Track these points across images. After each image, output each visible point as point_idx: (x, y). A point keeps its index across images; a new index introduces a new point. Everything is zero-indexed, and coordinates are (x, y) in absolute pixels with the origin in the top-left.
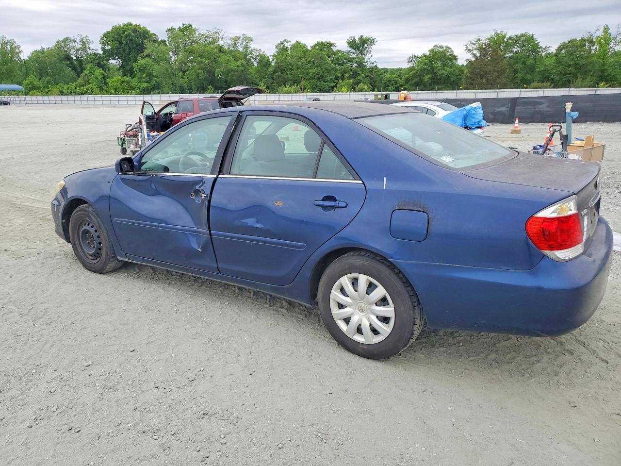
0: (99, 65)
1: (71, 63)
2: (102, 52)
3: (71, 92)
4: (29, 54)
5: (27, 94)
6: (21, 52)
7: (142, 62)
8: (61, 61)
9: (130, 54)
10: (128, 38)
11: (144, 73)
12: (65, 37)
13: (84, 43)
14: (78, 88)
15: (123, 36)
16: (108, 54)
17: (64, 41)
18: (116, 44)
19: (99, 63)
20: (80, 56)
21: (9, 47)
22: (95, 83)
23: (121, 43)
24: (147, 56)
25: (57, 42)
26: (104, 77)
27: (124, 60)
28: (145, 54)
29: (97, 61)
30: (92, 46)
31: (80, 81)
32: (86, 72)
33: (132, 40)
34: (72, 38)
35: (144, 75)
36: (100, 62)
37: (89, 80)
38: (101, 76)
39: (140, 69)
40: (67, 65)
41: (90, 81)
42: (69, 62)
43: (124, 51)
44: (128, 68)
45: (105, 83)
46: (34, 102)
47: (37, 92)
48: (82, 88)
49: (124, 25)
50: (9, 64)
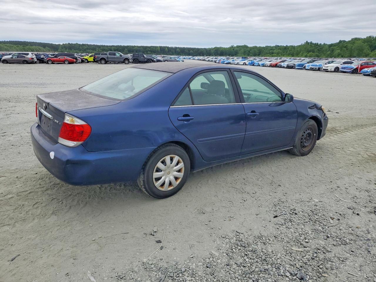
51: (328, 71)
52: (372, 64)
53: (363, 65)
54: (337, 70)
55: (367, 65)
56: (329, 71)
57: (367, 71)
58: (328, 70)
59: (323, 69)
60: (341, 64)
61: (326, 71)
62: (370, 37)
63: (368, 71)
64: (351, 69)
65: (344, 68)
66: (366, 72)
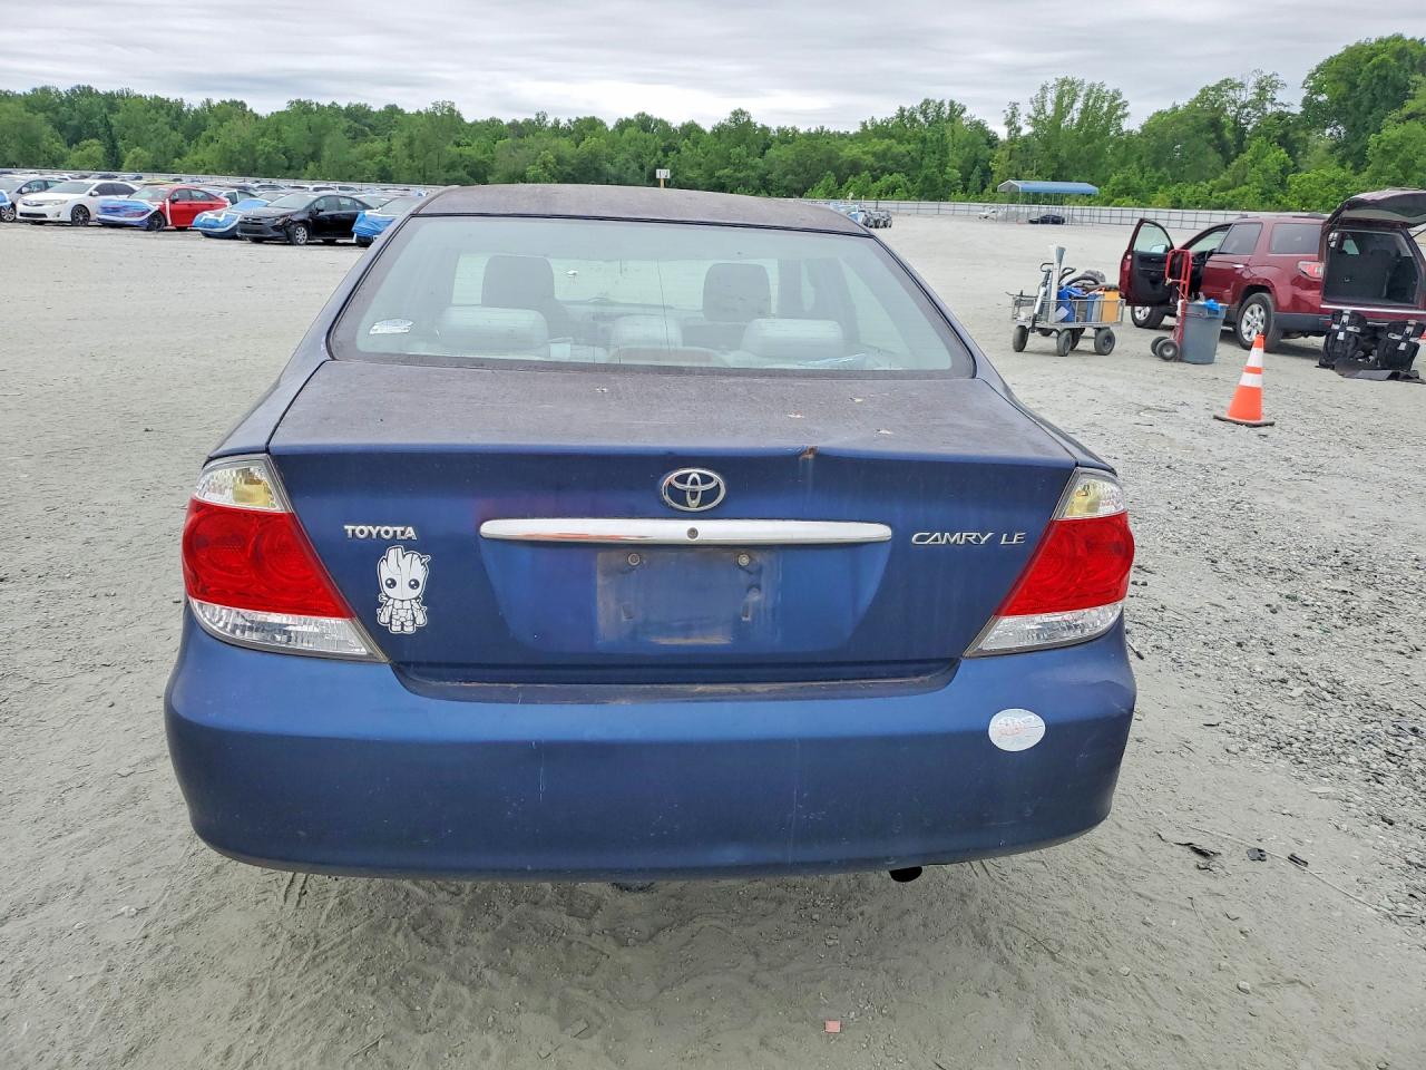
0: (1284, 142)
1: (1219, 137)
2: (1302, 109)
3: (1197, 203)
4: (1144, 120)
5: (1108, 203)
6: (1125, 116)
7: (1392, 132)
8: (1197, 132)
9: (1370, 113)
10: (1376, 72)
11: (1392, 159)
12: (1224, 78)
13: (1262, 89)
14: (1215, 194)
15: (1365, 68)
16: (1315, 115)
17: (1217, 89)
18: (1343, 88)
19: (1285, 135)
20: (1243, 121)
21: (1106, 104)
22: (1255, 183)
23: (1354, 86)
24: (1410, 117)
25: (1203, 91)
26: (1285, 171)
27: (1352, 128)
28: (1406, 111)
29: (1279, 132)
30: (1280, 96)
31: (1225, 177)
32: (1247, 157)
33: (1386, 78)
34: (1237, 81)
35: (1392, 166)
36: (1287, 135)
37: (1244, 177)
38: (1278, 168)
39: (1385, 152)
40: (1209, 142)
41: (1247, 179)
42: (1212, 136)
43: (1357, 105)
44: (1356, 147)
45: (1283, 184)
46: (1114, 221)
47: (1128, 200)
48: (1223, 194)
49: (1380, 41)
50: (1096, 141)
51: (41, 223)
52: (202, 194)
53: (177, 200)
54: (80, 217)
55: (191, 199)
56: (50, 222)
57: (217, 221)
58: (44, 215)
59: (22, 214)
60: (91, 195)
61: (37, 220)
62: (45, 90)
63: (221, 219)
64: (143, 214)
65: (115, 210)
66: (212, 223)
